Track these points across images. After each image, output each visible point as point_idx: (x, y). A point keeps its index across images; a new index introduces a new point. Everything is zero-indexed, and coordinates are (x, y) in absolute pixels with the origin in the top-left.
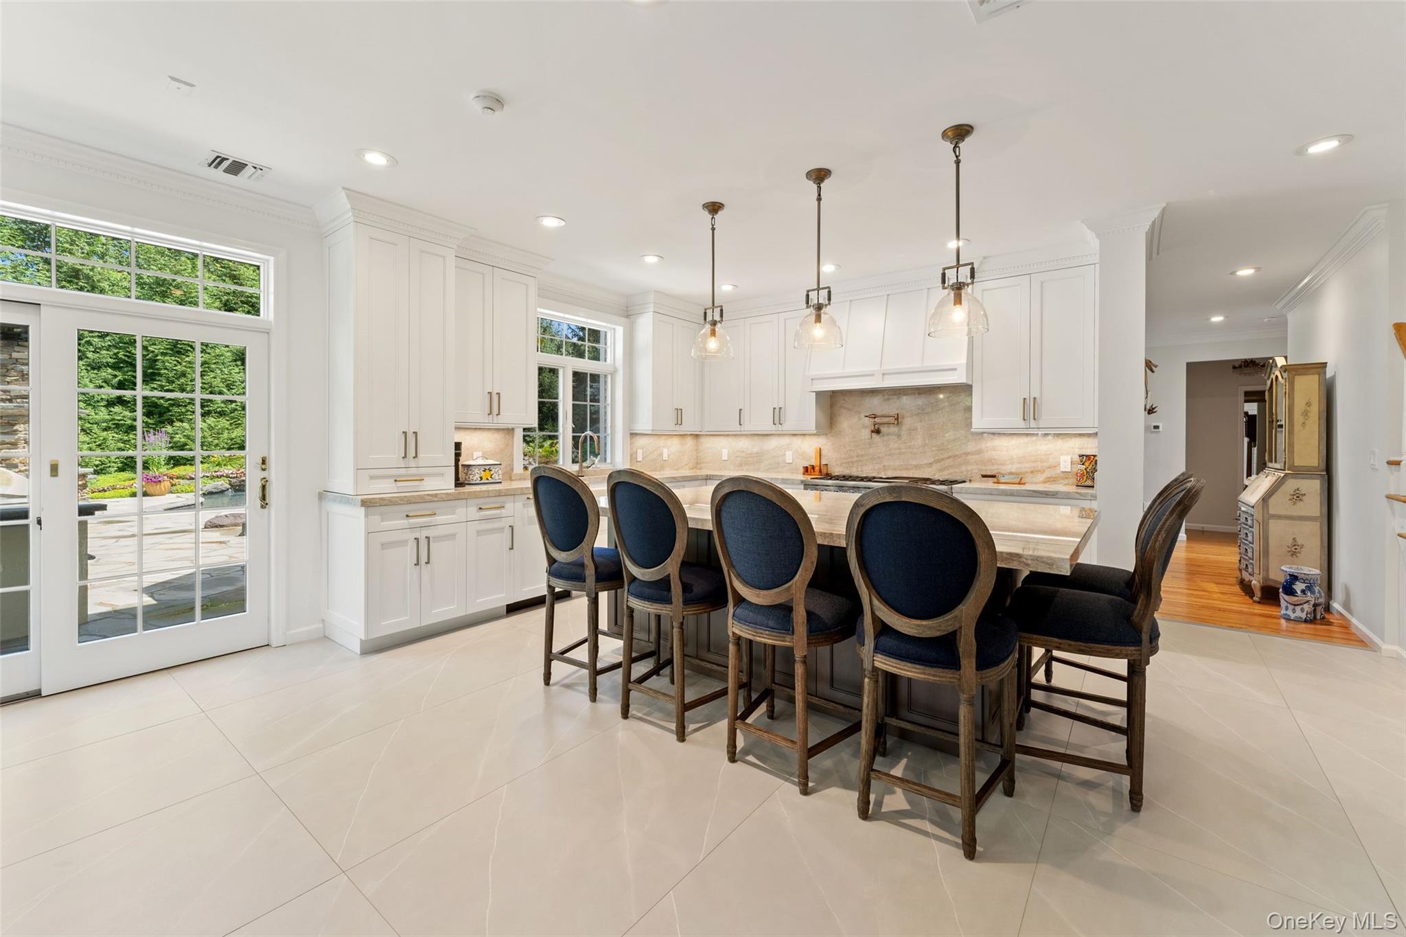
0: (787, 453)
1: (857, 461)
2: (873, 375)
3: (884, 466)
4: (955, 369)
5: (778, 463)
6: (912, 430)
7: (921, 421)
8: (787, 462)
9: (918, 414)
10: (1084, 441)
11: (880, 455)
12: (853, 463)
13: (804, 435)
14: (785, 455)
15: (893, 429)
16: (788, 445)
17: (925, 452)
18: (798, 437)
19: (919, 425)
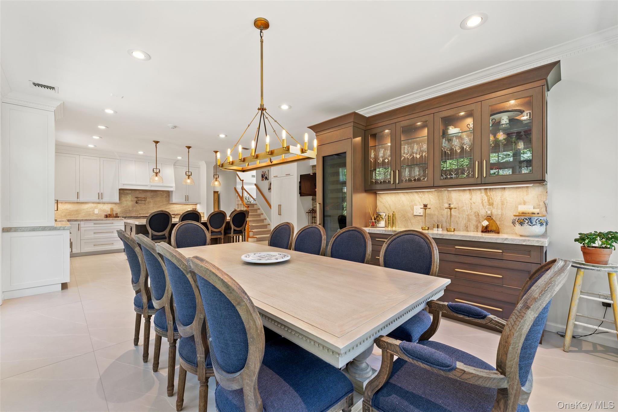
0: (95, 210)
1: (129, 212)
2: (147, 186)
3: (140, 213)
4: (172, 187)
5: (90, 214)
6: (149, 202)
7: (152, 200)
8: (95, 213)
9: (151, 198)
10: (193, 205)
11: (138, 210)
12: (127, 213)
13: (104, 203)
14: (94, 211)
15: (144, 202)
16: (95, 207)
17: (153, 209)
18: (101, 204)
19: (151, 201)
